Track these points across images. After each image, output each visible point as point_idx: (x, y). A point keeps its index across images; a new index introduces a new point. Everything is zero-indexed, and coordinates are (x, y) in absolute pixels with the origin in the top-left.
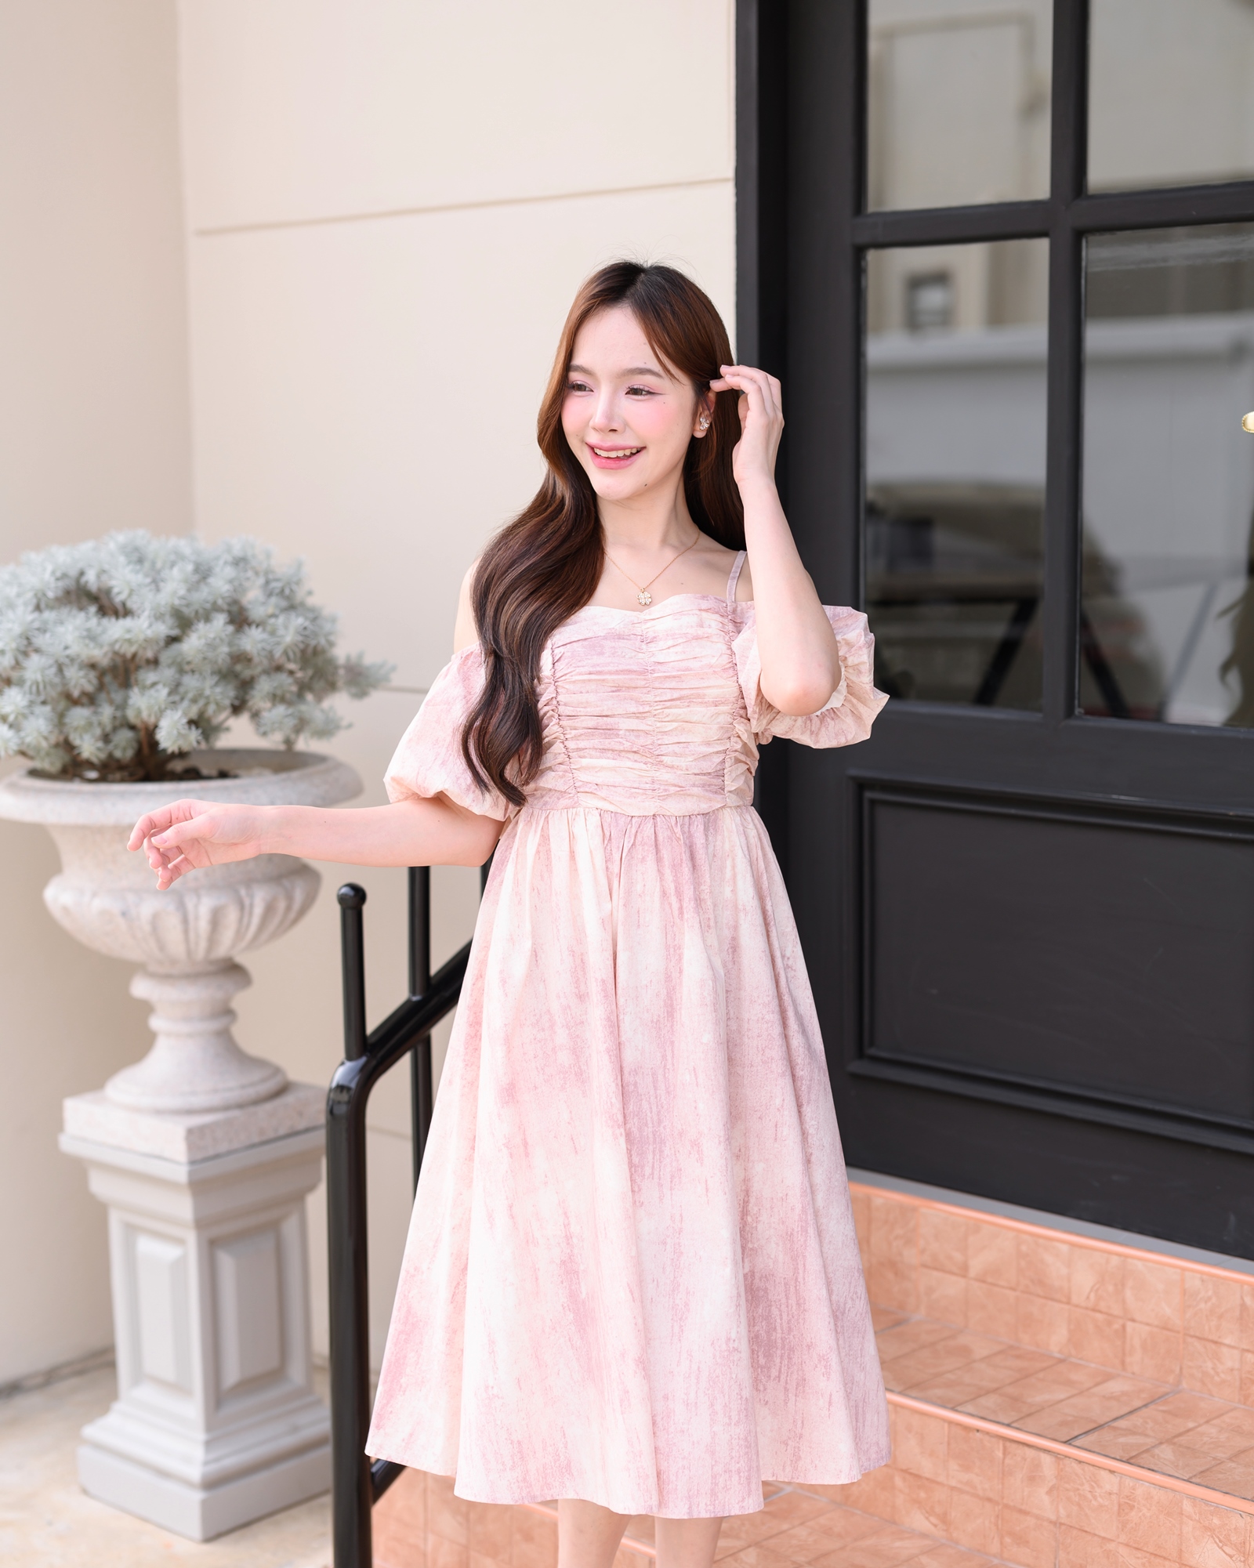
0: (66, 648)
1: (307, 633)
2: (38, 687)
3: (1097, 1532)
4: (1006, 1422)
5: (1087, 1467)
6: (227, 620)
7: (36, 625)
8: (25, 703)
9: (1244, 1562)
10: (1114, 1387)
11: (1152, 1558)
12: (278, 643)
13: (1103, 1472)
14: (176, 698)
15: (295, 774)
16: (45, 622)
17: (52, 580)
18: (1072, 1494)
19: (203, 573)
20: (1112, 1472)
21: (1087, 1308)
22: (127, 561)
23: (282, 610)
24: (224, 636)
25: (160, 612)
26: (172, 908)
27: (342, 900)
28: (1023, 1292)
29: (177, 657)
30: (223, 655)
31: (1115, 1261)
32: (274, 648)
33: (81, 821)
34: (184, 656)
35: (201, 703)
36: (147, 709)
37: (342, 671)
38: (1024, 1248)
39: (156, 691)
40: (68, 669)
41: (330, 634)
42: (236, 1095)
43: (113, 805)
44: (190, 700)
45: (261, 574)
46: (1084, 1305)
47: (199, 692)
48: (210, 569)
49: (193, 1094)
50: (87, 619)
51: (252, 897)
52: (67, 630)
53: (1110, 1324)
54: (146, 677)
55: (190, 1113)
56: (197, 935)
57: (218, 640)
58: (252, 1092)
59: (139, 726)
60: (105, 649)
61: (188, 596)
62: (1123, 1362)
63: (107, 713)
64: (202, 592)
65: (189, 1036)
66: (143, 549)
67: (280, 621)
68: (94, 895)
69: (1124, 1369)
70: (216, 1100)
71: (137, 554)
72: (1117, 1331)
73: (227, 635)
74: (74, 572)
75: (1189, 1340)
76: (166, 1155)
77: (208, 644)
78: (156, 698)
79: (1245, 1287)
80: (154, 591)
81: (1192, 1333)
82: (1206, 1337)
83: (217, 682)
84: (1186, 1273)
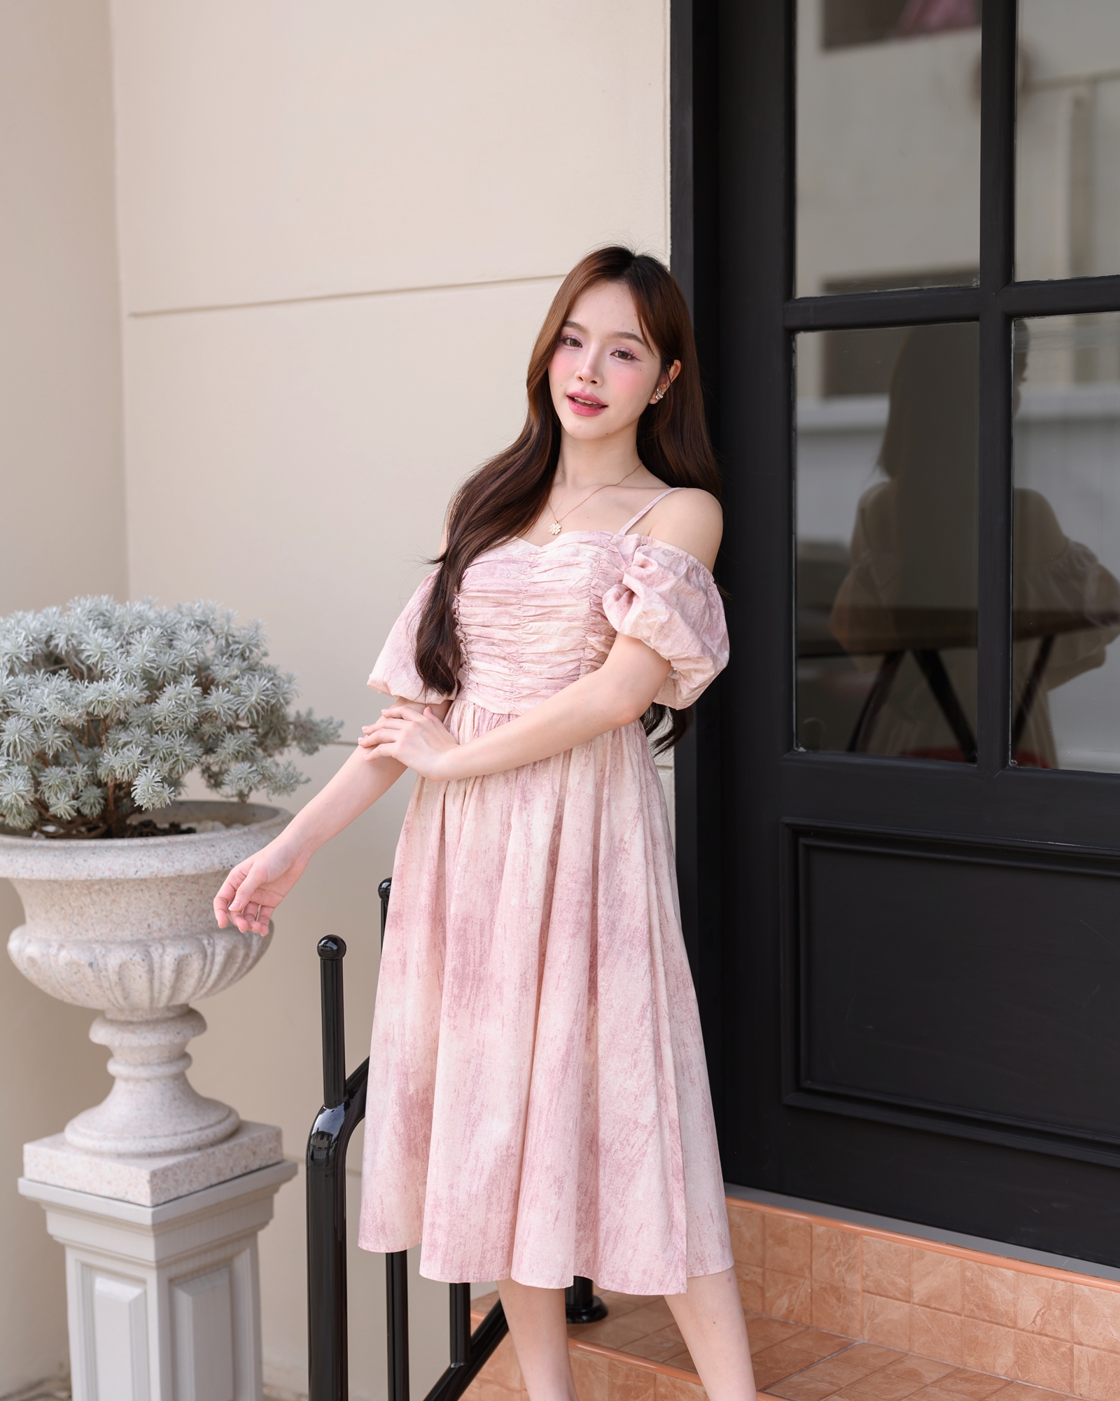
0: (43, 710)
1: (268, 692)
2: (15, 746)
6: (195, 682)
7: (13, 688)
8: (3, 763)
12: (243, 703)
14: (149, 758)
15: (255, 827)
16: (21, 686)
17: (25, 644)
19: (169, 639)
21: (1033, 1332)
22: (94, 627)
23: (243, 672)
24: (193, 697)
25: (132, 674)
26: (138, 958)
27: (322, 952)
28: (966, 1316)
29: (146, 717)
30: (192, 716)
31: (1061, 1286)
32: (239, 708)
33: (53, 876)
34: (154, 716)
35: (172, 761)
36: (121, 768)
37: (292, 727)
38: (968, 1274)
39: (128, 750)
40: (44, 731)
41: (286, 693)
42: (194, 1138)
43: (85, 860)
44: (161, 758)
45: (220, 637)
46: (1030, 1329)
47: (168, 750)
48: (174, 633)
49: (155, 1137)
50: (61, 682)
51: (214, 946)
52: (43, 692)
53: (1056, 1347)
54: (117, 737)
55: (151, 1155)
56: (162, 983)
57: (187, 700)
58: (210, 1134)
59: (111, 784)
60: (80, 711)
61: (156, 658)
62: (1071, 1385)
63: (81, 771)
64: (170, 655)
65: (148, 1080)
66: (107, 614)
67: (244, 682)
68: (61, 946)
69: (1072, 1391)
70: (176, 1143)
71: (101, 618)
72: (1063, 1354)
73: (195, 696)
74: (44, 637)
76: (130, 1198)
77: (178, 705)
78: (129, 757)
80: (125, 655)
83: (187, 741)
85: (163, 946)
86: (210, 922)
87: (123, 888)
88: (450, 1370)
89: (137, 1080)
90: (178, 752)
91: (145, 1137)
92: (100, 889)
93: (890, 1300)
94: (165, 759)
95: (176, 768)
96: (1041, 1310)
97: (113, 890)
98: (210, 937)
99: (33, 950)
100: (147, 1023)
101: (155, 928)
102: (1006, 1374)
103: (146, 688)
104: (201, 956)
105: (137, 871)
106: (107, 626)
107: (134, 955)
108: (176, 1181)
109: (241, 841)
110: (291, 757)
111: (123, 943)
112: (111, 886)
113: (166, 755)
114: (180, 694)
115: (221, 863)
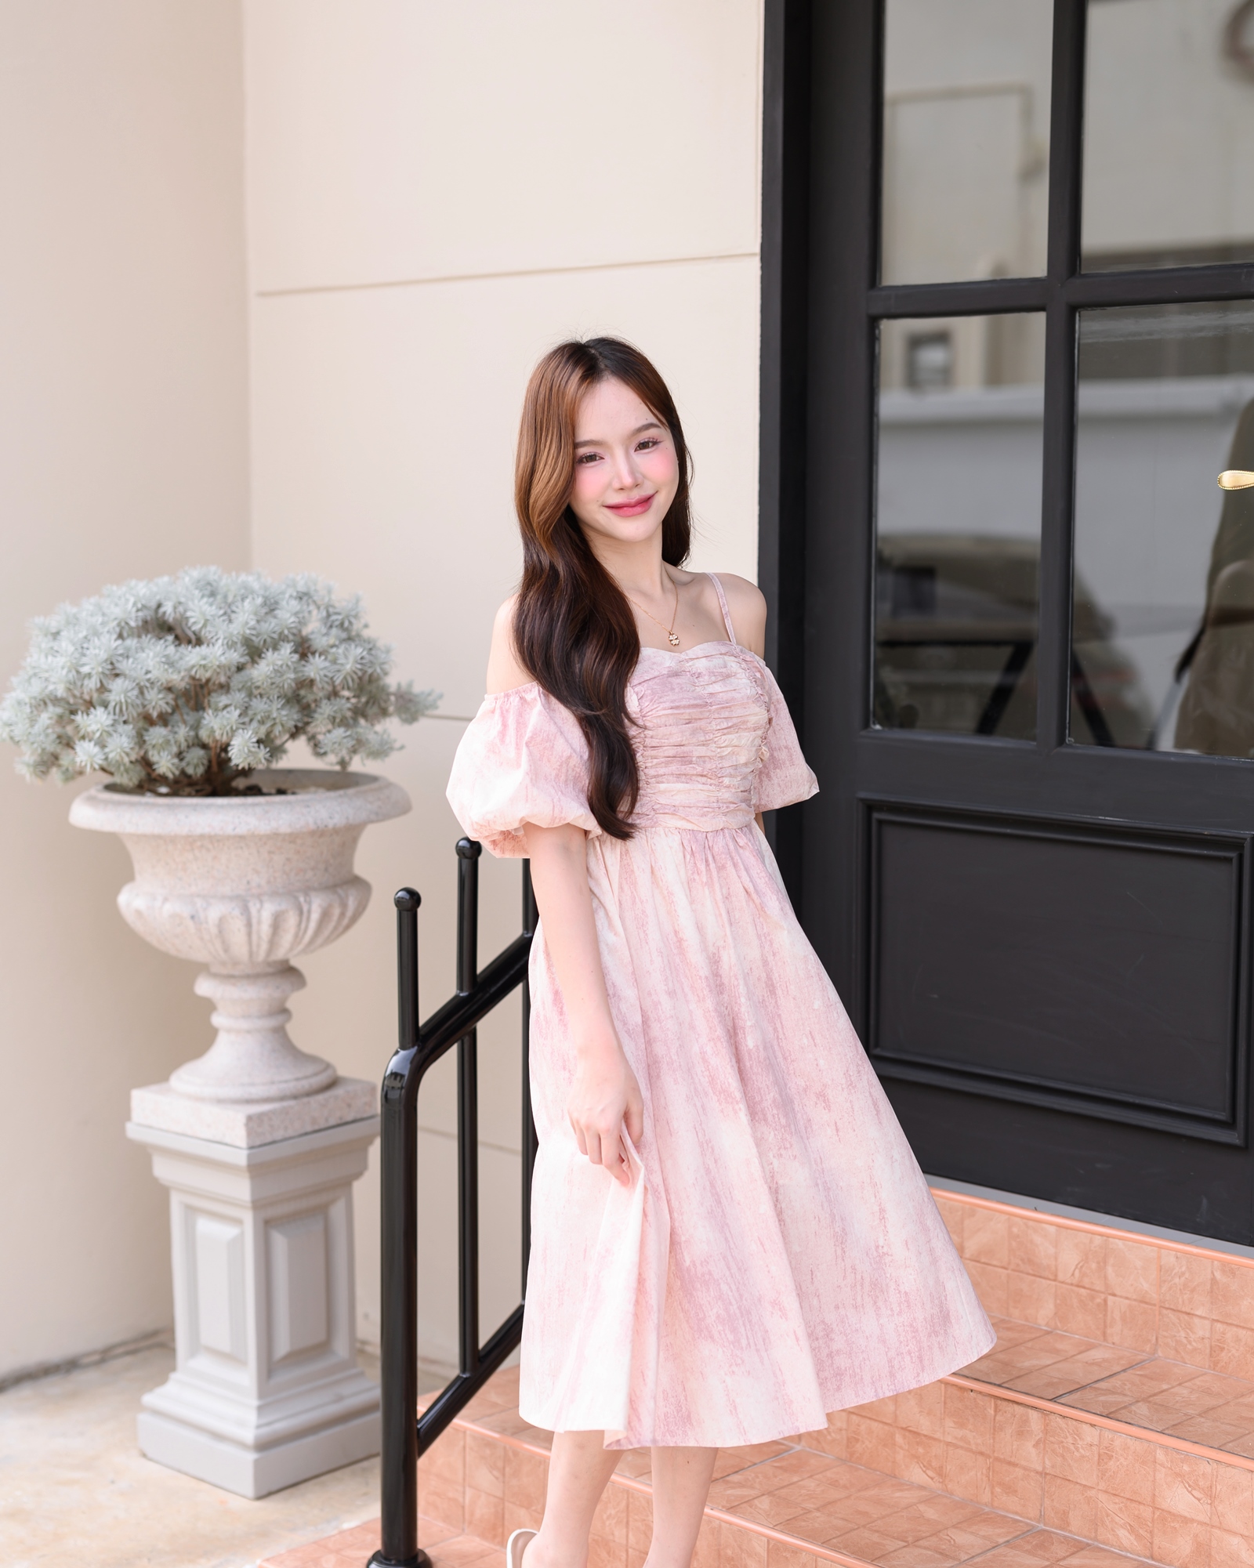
0: (148, 672)
1: (364, 661)
2: (121, 708)
3: (1079, 1481)
4: (998, 1383)
5: (1070, 1422)
6: (294, 648)
7: (121, 651)
8: (110, 722)
9: (1211, 1504)
10: (1096, 1355)
11: (1129, 1503)
12: (339, 671)
13: (1084, 1426)
14: (247, 720)
15: (351, 791)
16: (128, 649)
17: (134, 609)
18: (1056, 1446)
19: (271, 607)
20: (1093, 1425)
21: (1072, 1284)
22: (201, 594)
23: (342, 641)
24: (290, 663)
25: (233, 641)
26: (237, 912)
27: (399, 902)
28: (1013, 1270)
29: (246, 682)
30: (289, 681)
31: (1098, 1240)
32: (335, 676)
33: (157, 831)
34: (254, 681)
35: (269, 724)
36: (221, 729)
37: (393, 698)
38: (1015, 1230)
39: (228, 712)
40: (148, 692)
41: (384, 663)
42: (291, 1087)
43: (187, 817)
44: (259, 721)
45: (322, 608)
46: (1069, 1281)
47: (266, 714)
48: (276, 603)
49: (252, 1084)
50: (165, 647)
51: (310, 903)
52: (148, 656)
53: (1092, 1298)
54: (218, 700)
55: (249, 1101)
56: (259, 938)
57: (284, 667)
58: (306, 1084)
60: (182, 674)
61: (257, 626)
62: (1104, 1334)
63: (183, 732)
64: (270, 623)
65: (249, 1032)
66: (214, 584)
67: (341, 651)
68: (166, 900)
69: (1105, 1340)
70: (273, 1091)
71: (209, 588)
72: (1098, 1305)
73: (292, 662)
74: (153, 604)
75: (1165, 1312)
76: (227, 1140)
77: (276, 671)
78: (228, 719)
79: (1216, 1262)
80: (227, 622)
81: (1167, 1306)
82: (1179, 1309)
83: (283, 706)
84: (1163, 1251)
85: (261, 902)
86: (307, 881)
87: (224, 844)
89: (239, 1032)
90: (275, 715)
91: (244, 1085)
92: (202, 846)
94: (263, 721)
95: (275, 733)
96: (1079, 1263)
97: (214, 846)
98: (306, 894)
99: (140, 903)
100: (248, 977)
101: (253, 884)
102: (1047, 1325)
103: (247, 654)
104: (297, 913)
105: (234, 829)
106: (213, 594)
107: (233, 909)
108: (272, 1126)
109: (337, 803)
110: (391, 727)
111: (223, 898)
112: (211, 842)
113: (264, 718)
114: (278, 660)
115: (315, 823)
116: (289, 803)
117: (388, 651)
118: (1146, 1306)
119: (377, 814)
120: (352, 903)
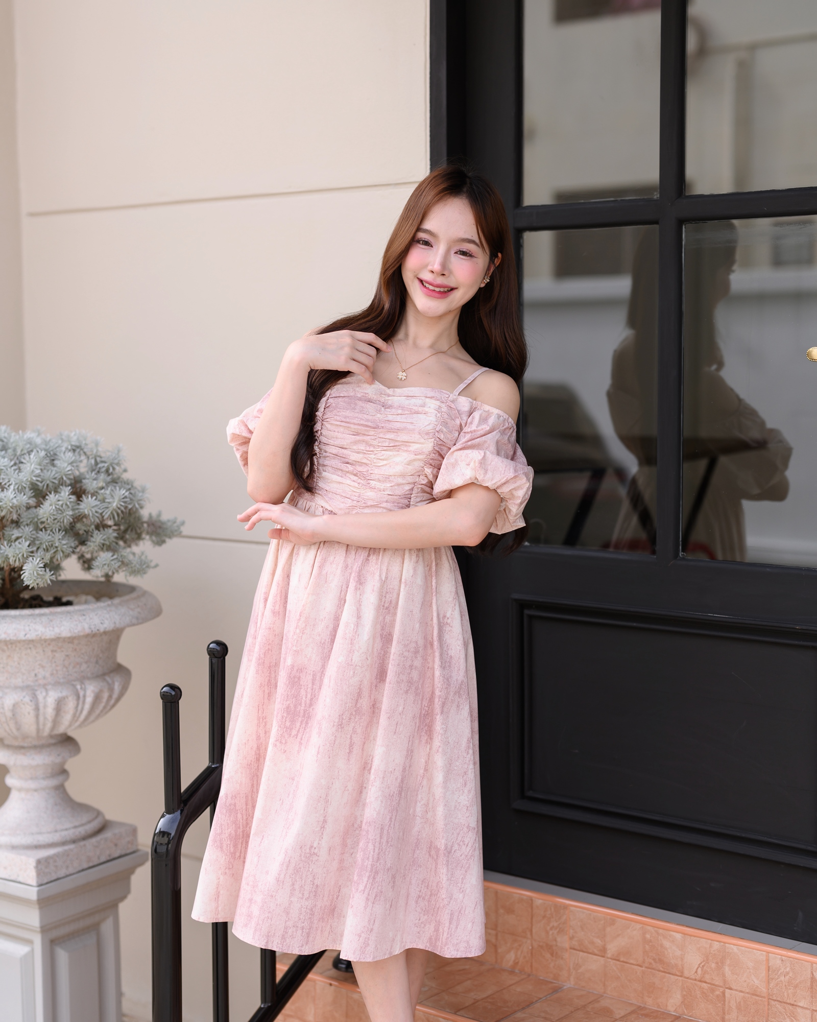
1: (126, 499)
6: (71, 492)
12: (107, 508)
14: (34, 548)
15: (117, 601)
19: (52, 458)
21: (695, 980)
23: (108, 484)
24: (68, 503)
25: (22, 486)
26: (27, 699)
27: (164, 696)
28: (646, 967)
29: (33, 518)
30: (68, 517)
31: (716, 945)
32: (103, 512)
34: (39, 517)
35: (53, 551)
36: (14, 557)
37: (145, 525)
38: (648, 936)
39: (19, 543)
41: (140, 500)
42: (70, 834)
44: (44, 549)
45: (90, 457)
46: (693, 977)
47: (50, 543)
48: (55, 454)
49: (40, 833)
51: (85, 690)
53: (713, 991)
54: (11, 533)
55: (37, 847)
56: (45, 718)
57: (64, 506)
58: (82, 831)
59: (6, 568)
61: (42, 474)
62: (723, 1019)
64: (52, 471)
65: (36, 790)
66: (5, 440)
67: (108, 492)
70: (56, 837)
72: (718, 996)
73: (70, 502)
75: (773, 1003)
76: (20, 879)
77: (57, 509)
78: (19, 549)
79: (814, 965)
80: (17, 471)
81: (775, 998)
82: (785, 1001)
83: (64, 536)
84: (770, 954)
85: (47, 690)
86: (82, 672)
87: (16, 646)
88: (260, 1009)
89: (27, 790)
90: (57, 545)
91: (33, 834)
93: (590, 955)
94: (47, 550)
95: (56, 557)
96: (701, 963)
97: (8, 648)
98: (82, 683)
100: (35, 747)
101: (40, 676)
102: (675, 1011)
103: (34, 497)
104: (75, 698)
105: (26, 635)
107: (24, 697)
108: (56, 867)
109: (105, 612)
110: (144, 548)
111: (16, 688)
112: (6, 645)
113: (48, 547)
114: (59, 501)
115: (90, 628)
116: (68, 612)
117: (143, 491)
118: (757, 998)
119: (137, 618)
120: (117, 687)
